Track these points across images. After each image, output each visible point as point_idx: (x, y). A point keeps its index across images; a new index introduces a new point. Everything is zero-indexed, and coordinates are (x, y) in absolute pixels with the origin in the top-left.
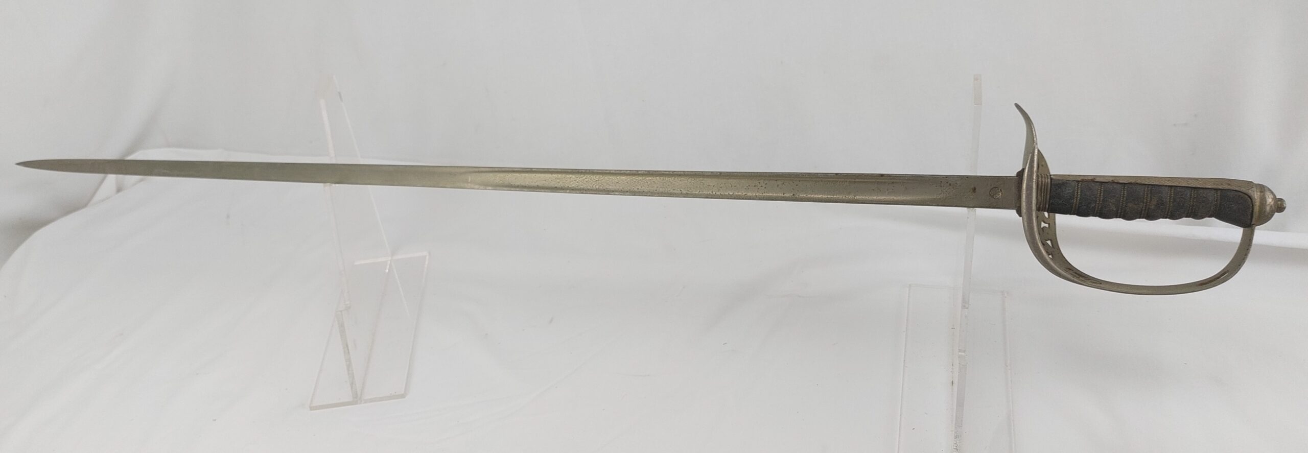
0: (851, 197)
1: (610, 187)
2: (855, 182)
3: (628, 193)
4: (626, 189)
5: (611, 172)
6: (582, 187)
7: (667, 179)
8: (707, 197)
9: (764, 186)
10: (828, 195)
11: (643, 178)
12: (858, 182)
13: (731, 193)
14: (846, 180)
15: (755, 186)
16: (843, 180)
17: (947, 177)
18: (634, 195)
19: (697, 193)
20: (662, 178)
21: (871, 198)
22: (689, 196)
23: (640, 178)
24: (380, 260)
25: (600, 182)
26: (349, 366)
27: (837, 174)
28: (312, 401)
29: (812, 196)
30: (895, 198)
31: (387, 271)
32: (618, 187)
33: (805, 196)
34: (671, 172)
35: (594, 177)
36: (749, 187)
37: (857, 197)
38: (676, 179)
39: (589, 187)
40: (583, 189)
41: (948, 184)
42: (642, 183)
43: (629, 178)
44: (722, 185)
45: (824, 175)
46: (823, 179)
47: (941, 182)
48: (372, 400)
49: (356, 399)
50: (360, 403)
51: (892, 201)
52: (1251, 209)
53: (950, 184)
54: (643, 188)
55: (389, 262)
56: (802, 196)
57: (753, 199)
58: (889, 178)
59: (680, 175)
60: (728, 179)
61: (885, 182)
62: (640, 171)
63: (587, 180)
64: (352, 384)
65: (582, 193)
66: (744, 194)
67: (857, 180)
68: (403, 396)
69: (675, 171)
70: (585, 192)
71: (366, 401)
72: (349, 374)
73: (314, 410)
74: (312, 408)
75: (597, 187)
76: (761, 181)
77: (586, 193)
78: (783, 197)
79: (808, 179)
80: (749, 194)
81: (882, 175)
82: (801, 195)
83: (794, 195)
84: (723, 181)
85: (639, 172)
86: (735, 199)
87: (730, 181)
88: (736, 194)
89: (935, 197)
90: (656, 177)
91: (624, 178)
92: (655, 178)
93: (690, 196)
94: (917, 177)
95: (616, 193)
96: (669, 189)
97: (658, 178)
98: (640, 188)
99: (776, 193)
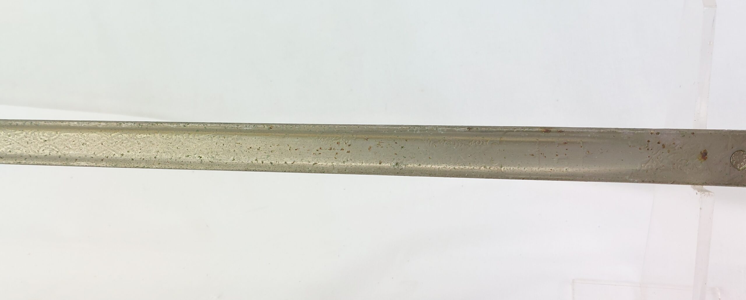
0: (494, 168)
1: (71, 152)
2: (501, 142)
3: (104, 163)
4: (100, 155)
5: (72, 124)
6: (19, 152)
7: (174, 136)
8: (247, 169)
9: (347, 149)
10: (455, 164)
11: (131, 135)
12: (507, 141)
13: (289, 163)
14: (485, 138)
15: (331, 149)
16: (480, 138)
17: (658, 132)
18: (115, 166)
19: (229, 161)
20: (165, 136)
21: (527, 169)
22: (215, 167)
23: (126, 136)
25: (52, 142)
27: (470, 128)
29: (429, 166)
30: (570, 170)
32: (85, 153)
33: (416, 165)
34: (181, 125)
35: (41, 134)
36: (320, 151)
37: (504, 169)
38: (191, 136)
39: (32, 153)
40: (21, 156)
41: (660, 145)
42: (129, 144)
43: (104, 136)
44: (273, 148)
45: (448, 131)
46: (447, 138)
47: (649, 141)
51: (566, 175)
53: (664, 146)
54: (130, 153)
56: (412, 166)
57: (328, 172)
58: (558, 134)
59: (197, 131)
60: (284, 137)
61: (552, 142)
62: (124, 122)
63: (27, 139)
65: (20, 163)
66: (312, 163)
67: (505, 139)
69: (188, 123)
70: (24, 162)
75: (47, 152)
76: (341, 141)
77: (25, 164)
78: (379, 168)
79: (420, 137)
80: (321, 163)
81: (547, 130)
82: (409, 165)
83: (397, 164)
84: (275, 140)
85: (123, 125)
86: (296, 171)
87: (288, 140)
88: (299, 163)
89: (638, 168)
90: (154, 133)
91: (94, 135)
92: (152, 136)
93: (218, 167)
94: (608, 132)
95: (83, 163)
96: (180, 156)
97: (158, 135)
98: (125, 153)
99: (367, 162)
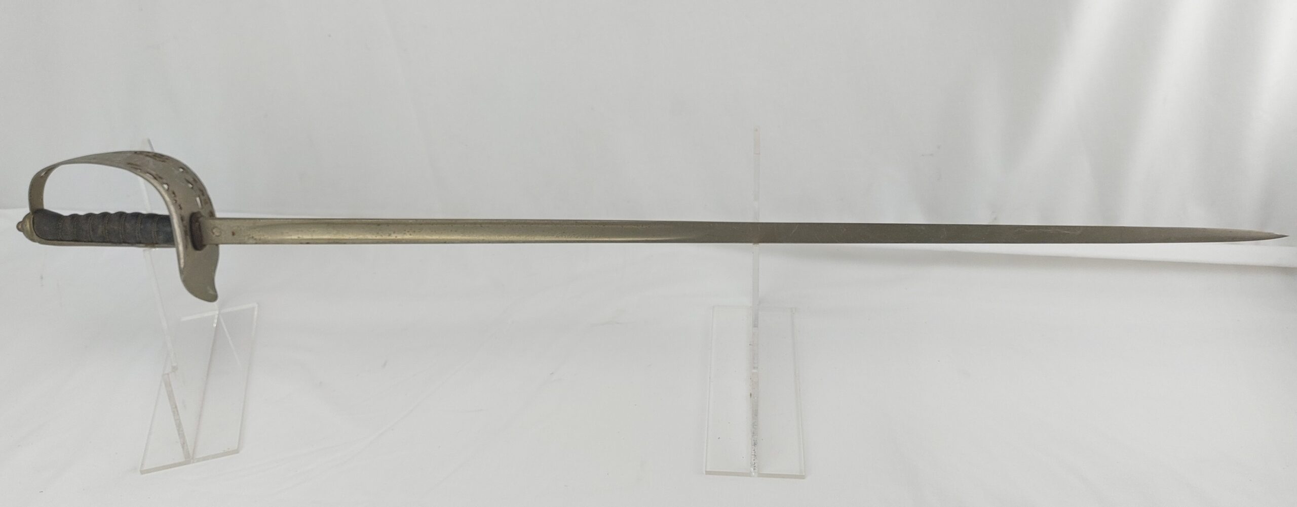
24: (206, 315)
26: (179, 426)
28: (142, 464)
31: (215, 325)
48: (205, 459)
49: (189, 458)
50: (193, 463)
52: (35, 226)
55: (216, 316)
64: (184, 444)
68: (236, 452)
71: (199, 460)
72: (179, 434)
73: (145, 473)
74: (142, 472)
